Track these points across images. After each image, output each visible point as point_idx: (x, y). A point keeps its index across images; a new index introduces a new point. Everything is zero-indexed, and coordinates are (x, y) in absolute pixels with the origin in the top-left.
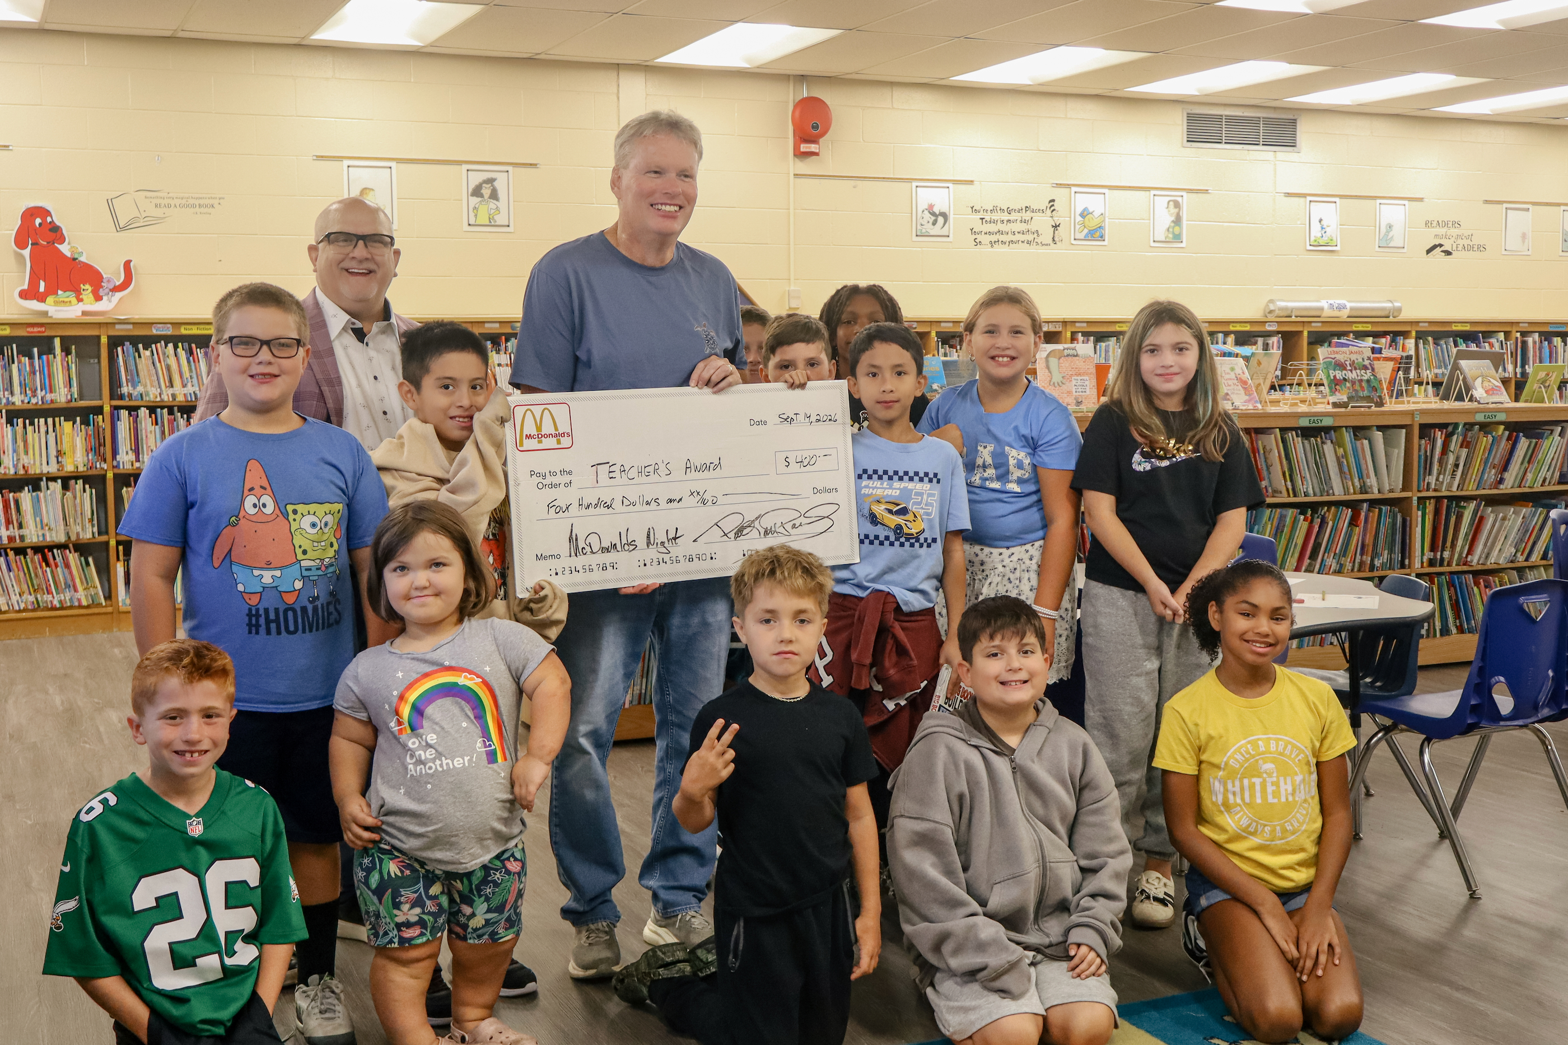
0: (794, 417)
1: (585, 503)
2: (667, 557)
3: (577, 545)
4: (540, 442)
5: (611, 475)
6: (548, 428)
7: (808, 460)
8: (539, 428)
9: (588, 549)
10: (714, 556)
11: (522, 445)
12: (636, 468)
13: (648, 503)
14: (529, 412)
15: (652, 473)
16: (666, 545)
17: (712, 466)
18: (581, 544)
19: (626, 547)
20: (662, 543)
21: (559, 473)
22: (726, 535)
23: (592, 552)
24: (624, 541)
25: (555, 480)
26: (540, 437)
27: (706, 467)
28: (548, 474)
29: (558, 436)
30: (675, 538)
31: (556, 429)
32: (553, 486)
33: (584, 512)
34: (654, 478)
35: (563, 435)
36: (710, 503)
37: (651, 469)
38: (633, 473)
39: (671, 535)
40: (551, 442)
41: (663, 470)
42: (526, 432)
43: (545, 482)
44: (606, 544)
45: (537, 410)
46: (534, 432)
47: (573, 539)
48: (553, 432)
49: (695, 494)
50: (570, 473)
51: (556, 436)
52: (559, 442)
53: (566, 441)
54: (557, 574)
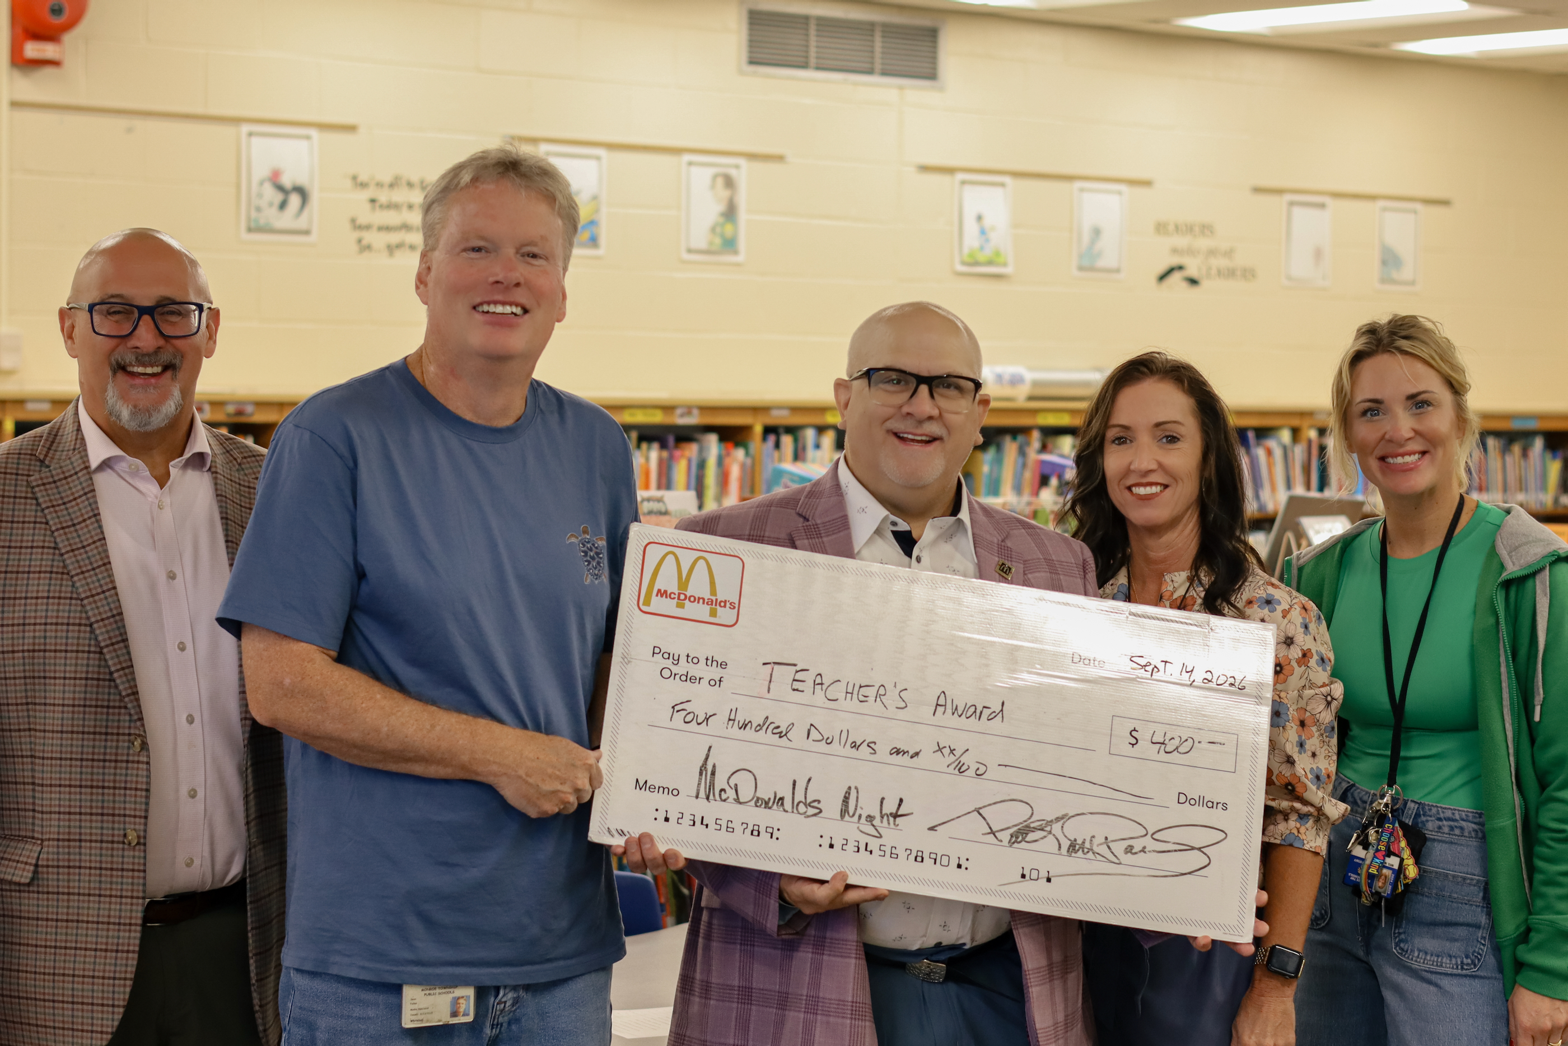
0: (1161, 666)
1: (741, 718)
2: (874, 844)
3: (712, 784)
4: (681, 606)
5: (796, 685)
6: (698, 586)
7: (1176, 742)
8: (683, 583)
9: (731, 793)
10: (963, 862)
11: (647, 602)
12: (843, 684)
13: (855, 746)
14: (671, 557)
15: (872, 699)
16: (877, 822)
17: (986, 712)
18: (720, 782)
19: (802, 808)
20: (870, 818)
21: (703, 661)
22: (993, 833)
23: (737, 800)
24: (799, 796)
25: (695, 671)
26: (682, 598)
27: (976, 712)
28: (683, 659)
29: (714, 604)
30: (896, 816)
31: (713, 591)
32: (688, 678)
33: (735, 731)
34: (872, 707)
35: (723, 604)
36: (971, 772)
37: (871, 692)
38: (838, 691)
39: (890, 807)
40: (702, 611)
41: (892, 699)
42: (660, 585)
43: (675, 669)
44: (765, 793)
45: (687, 559)
46: (673, 587)
47: (707, 771)
48: (707, 595)
49: (946, 751)
50: (723, 665)
51: (710, 602)
52: (713, 613)
53: (725, 615)
54: (667, 820)
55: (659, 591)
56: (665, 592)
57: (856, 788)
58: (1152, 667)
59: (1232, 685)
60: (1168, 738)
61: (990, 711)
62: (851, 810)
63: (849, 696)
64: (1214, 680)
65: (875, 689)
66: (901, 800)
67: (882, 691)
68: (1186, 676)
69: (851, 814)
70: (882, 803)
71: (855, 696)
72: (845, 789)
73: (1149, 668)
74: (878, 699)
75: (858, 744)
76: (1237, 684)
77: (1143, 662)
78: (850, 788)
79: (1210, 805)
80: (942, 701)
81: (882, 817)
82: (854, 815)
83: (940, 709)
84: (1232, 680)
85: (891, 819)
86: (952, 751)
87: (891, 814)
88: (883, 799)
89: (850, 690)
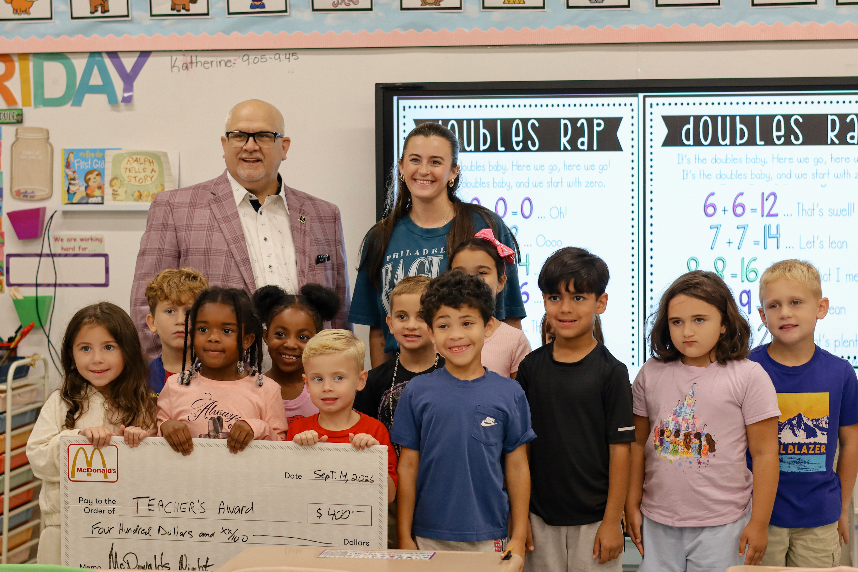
55: (78, 469)
56: (81, 469)
57: (185, 555)
58: (326, 475)
59: (366, 480)
60: (336, 512)
61: (247, 508)
62: (184, 567)
63: (176, 509)
64: (358, 479)
65: (189, 504)
66: (208, 559)
67: (192, 505)
68: (343, 478)
69: (184, 568)
70: (198, 561)
71: (179, 509)
72: (180, 556)
73: (324, 476)
74: (191, 509)
75: (183, 533)
76: (369, 480)
77: (321, 473)
78: (182, 556)
79: (360, 543)
80: (222, 506)
81: (199, 568)
82: (186, 568)
83: (222, 511)
84: (366, 478)
85: (204, 568)
86: (230, 531)
87: (203, 566)
88: (199, 559)
89: (176, 507)
